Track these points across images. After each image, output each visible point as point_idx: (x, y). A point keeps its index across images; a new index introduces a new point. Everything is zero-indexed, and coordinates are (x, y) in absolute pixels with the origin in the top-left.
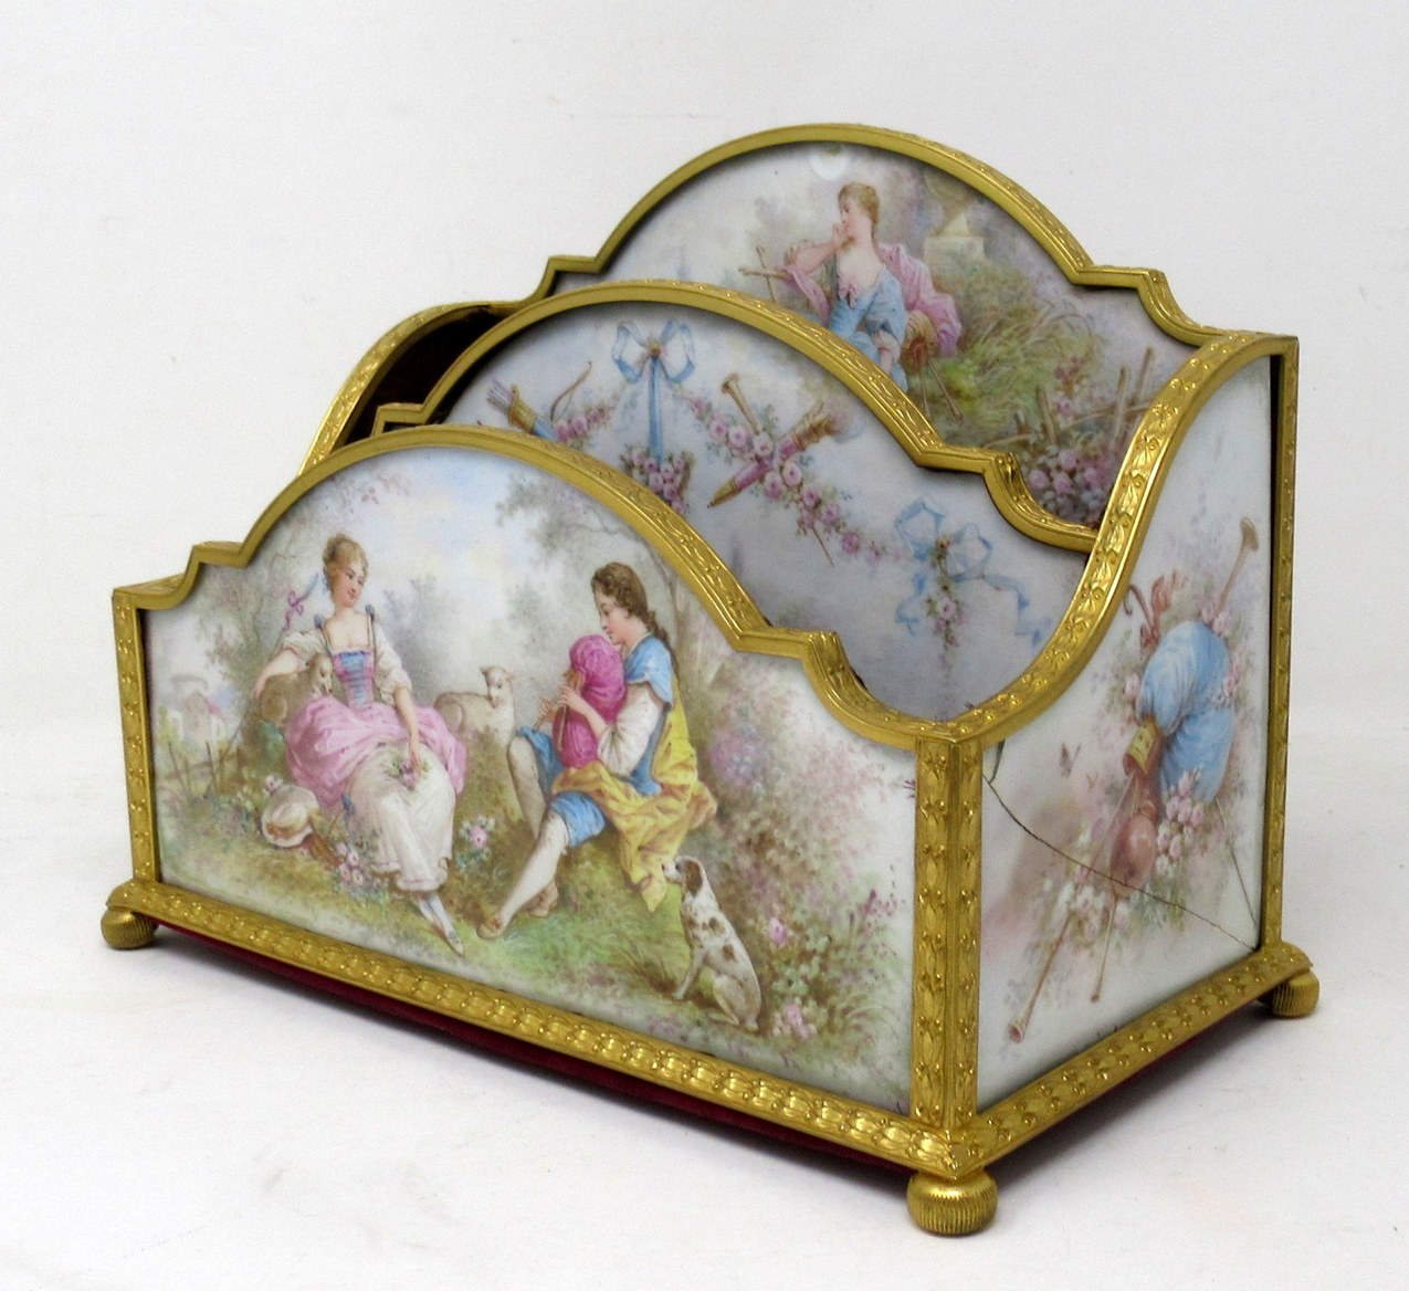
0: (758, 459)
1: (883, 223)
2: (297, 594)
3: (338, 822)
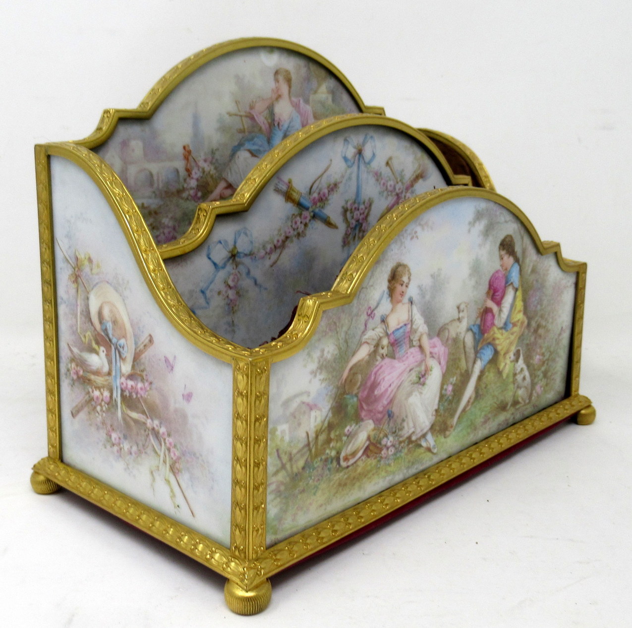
1: (293, 88)
2: (372, 307)
3: (384, 427)
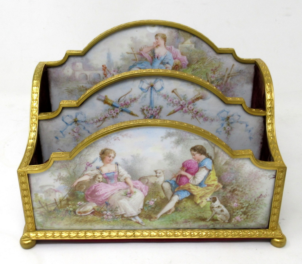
0: (181, 105)
1: (167, 42)
2: (90, 163)
3: (104, 207)
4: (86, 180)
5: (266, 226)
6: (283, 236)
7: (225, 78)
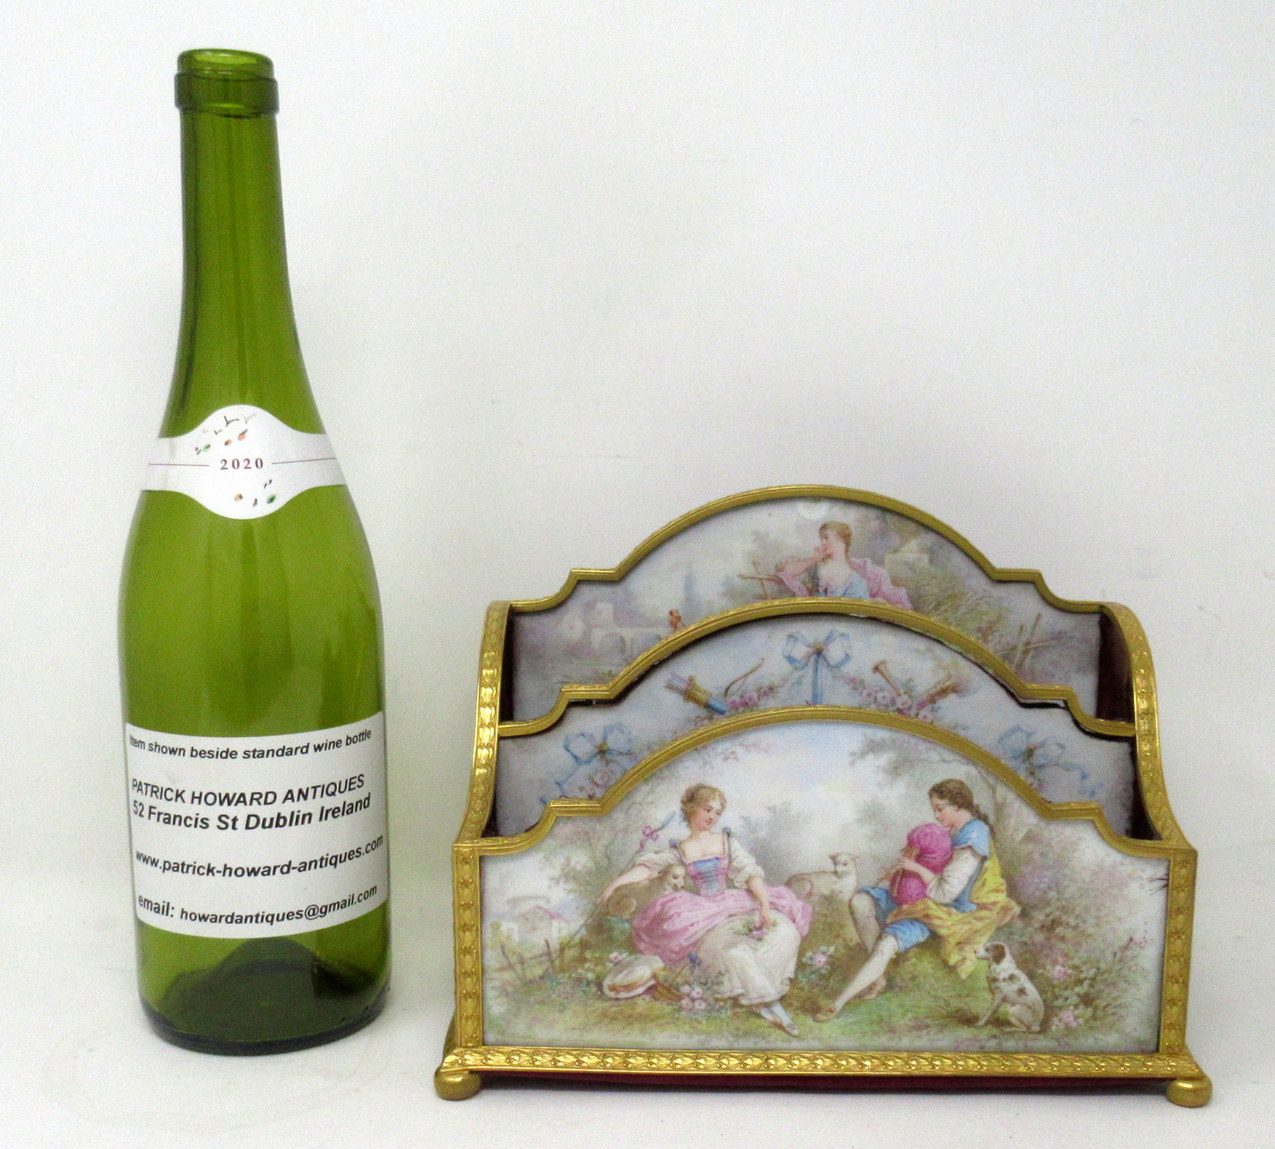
0: (900, 711)
1: (854, 546)
2: (653, 827)
3: (683, 972)
4: (638, 883)
5: (1152, 1047)
6: (1201, 1072)
7: (1018, 654)
